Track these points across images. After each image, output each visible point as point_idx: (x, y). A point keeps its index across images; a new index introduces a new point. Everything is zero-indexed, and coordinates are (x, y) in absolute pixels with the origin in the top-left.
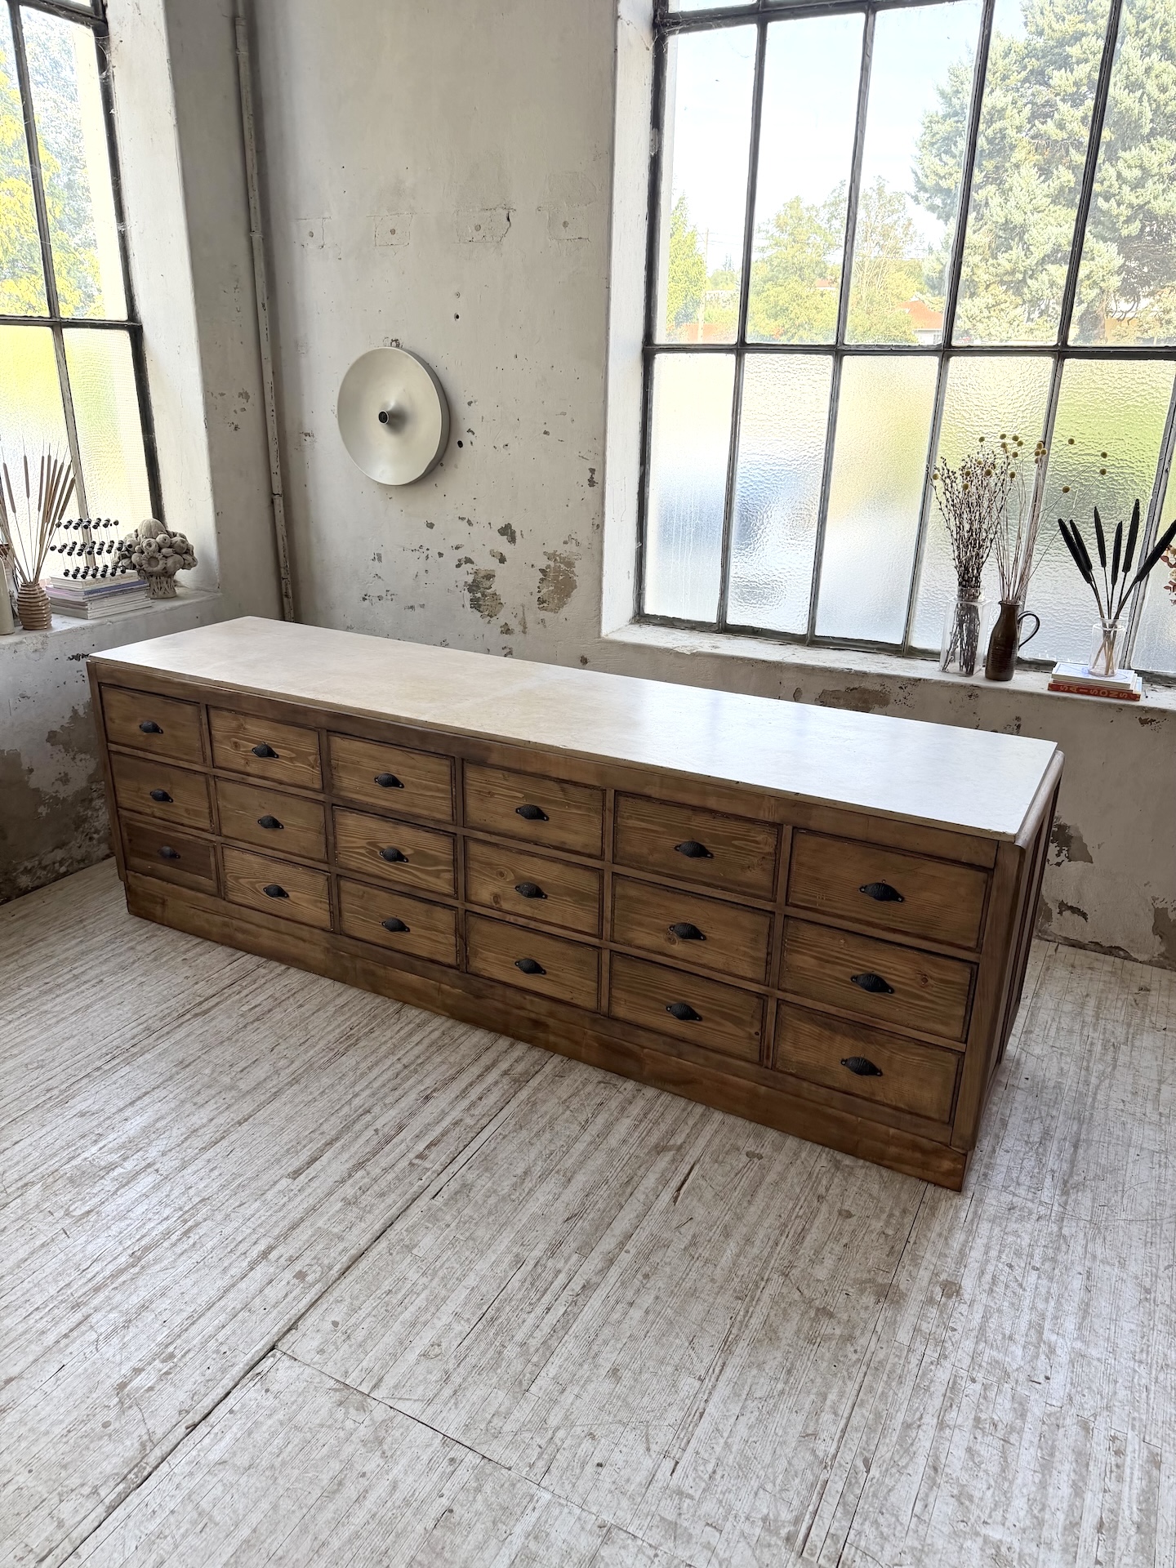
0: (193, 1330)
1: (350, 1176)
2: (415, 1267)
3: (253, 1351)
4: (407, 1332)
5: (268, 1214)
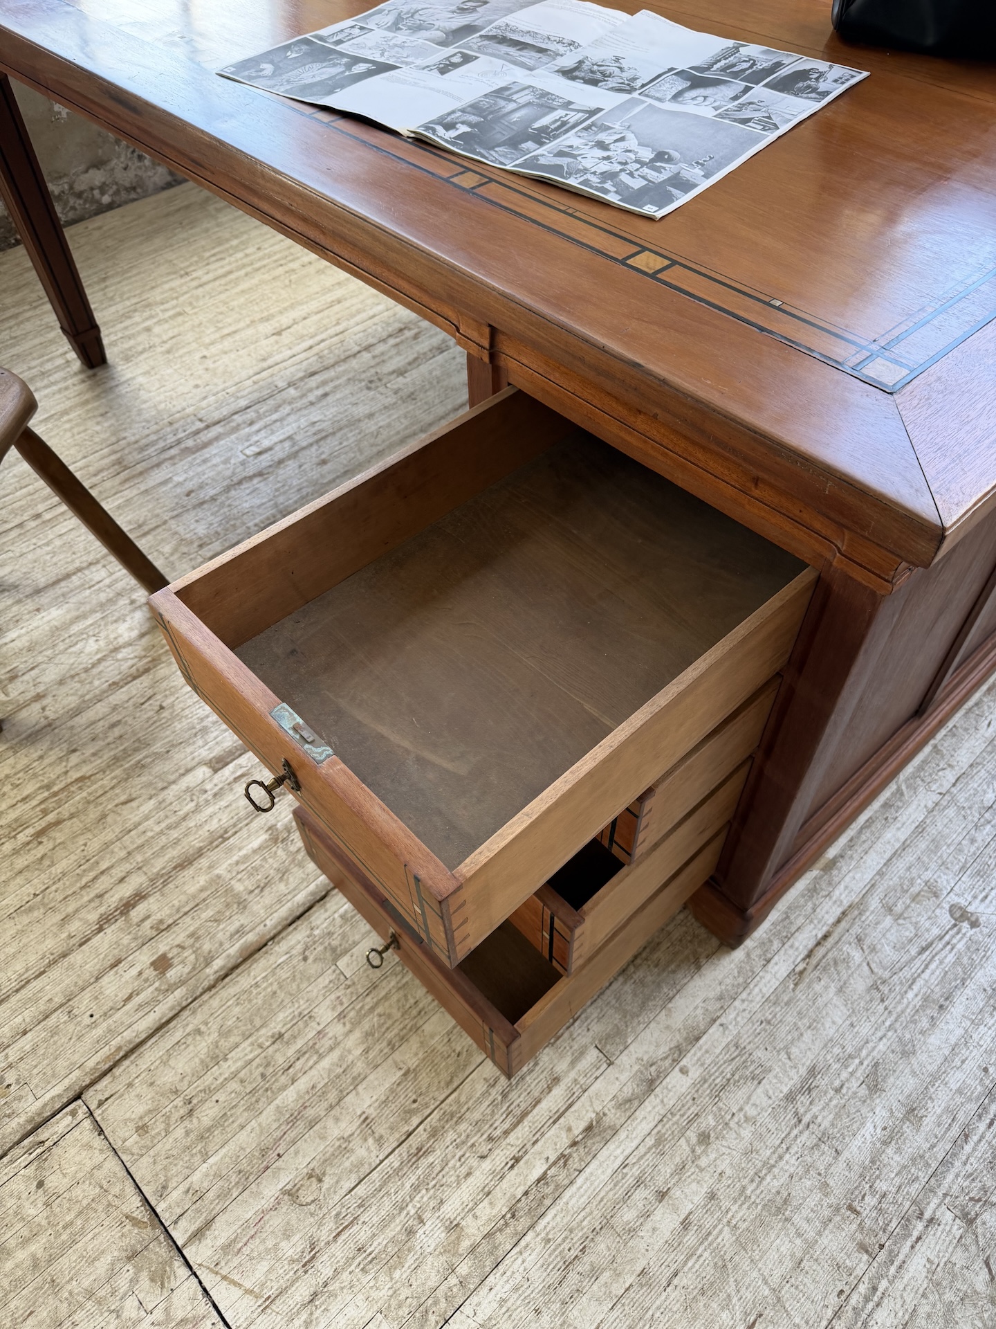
2: (333, 996)
3: (48, 1096)
4: (279, 1133)
5: (157, 829)
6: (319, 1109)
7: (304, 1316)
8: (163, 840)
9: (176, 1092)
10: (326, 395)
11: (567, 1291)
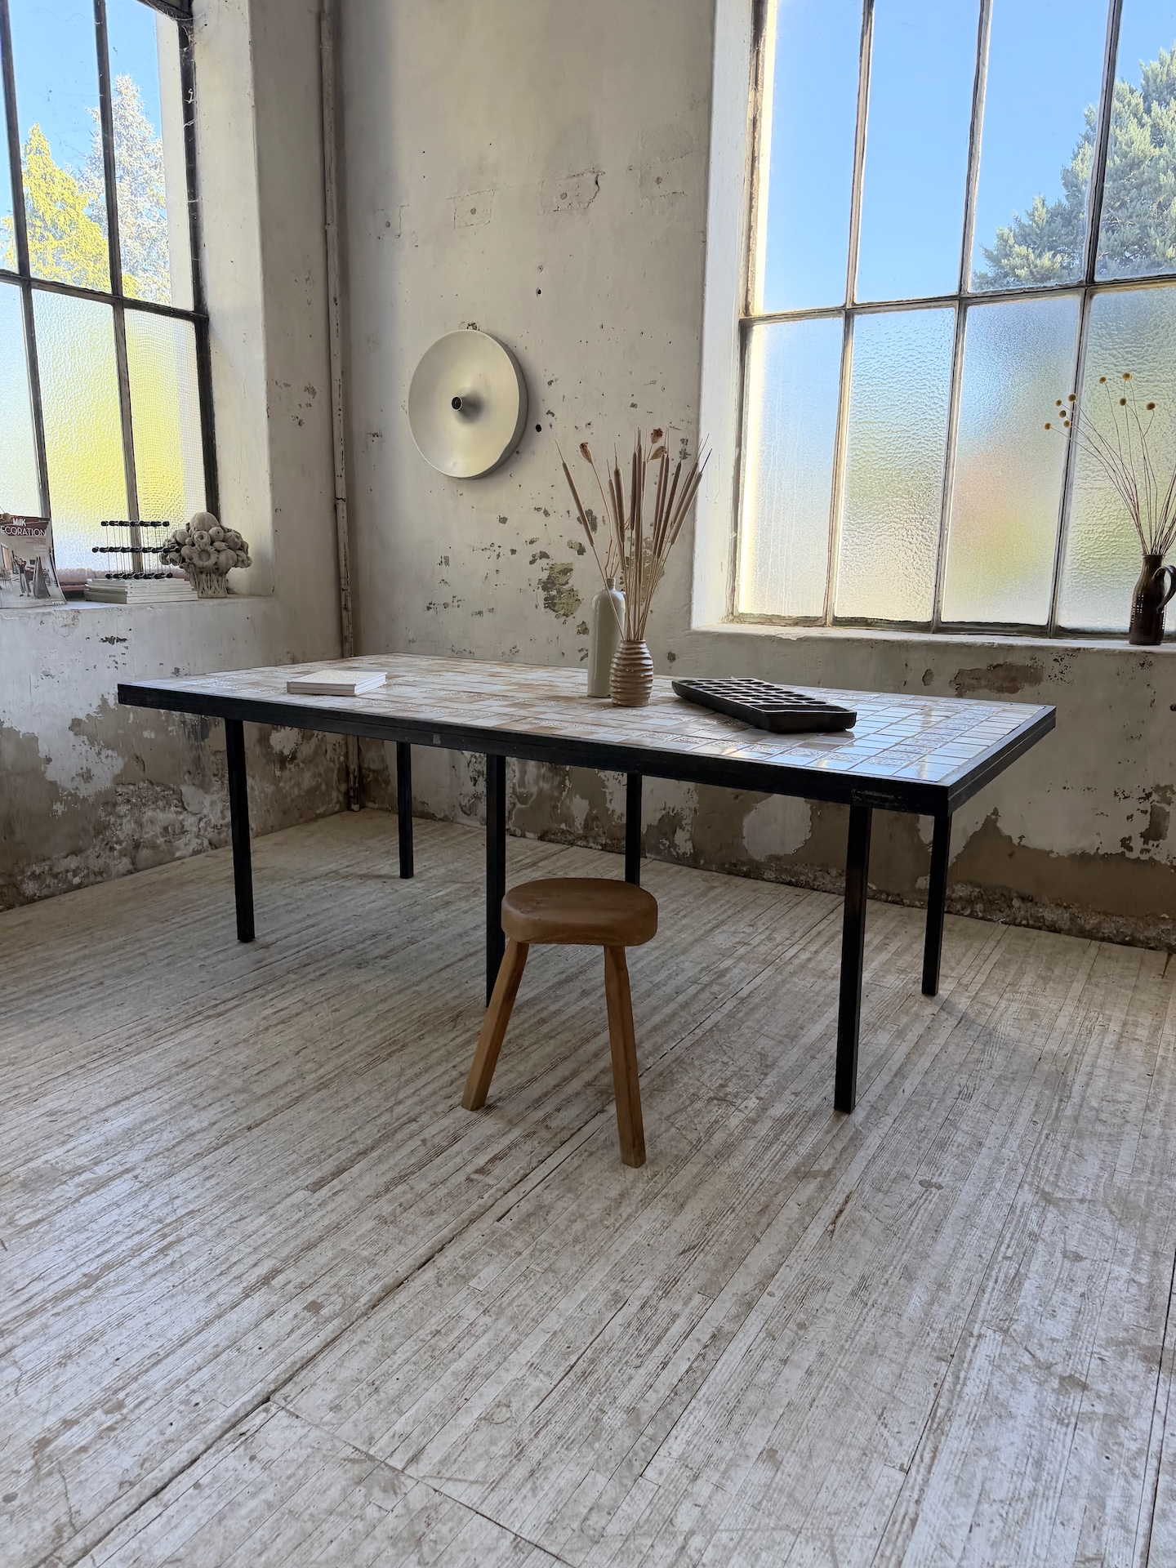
0: (154, 1374)
1: (387, 1190)
2: (473, 1303)
3: (238, 1404)
4: (461, 1387)
5: (276, 1231)
6: (492, 1366)
7: (529, 1486)
8: (284, 1237)
9: (358, 1380)
10: (323, 974)
11: (737, 1426)
